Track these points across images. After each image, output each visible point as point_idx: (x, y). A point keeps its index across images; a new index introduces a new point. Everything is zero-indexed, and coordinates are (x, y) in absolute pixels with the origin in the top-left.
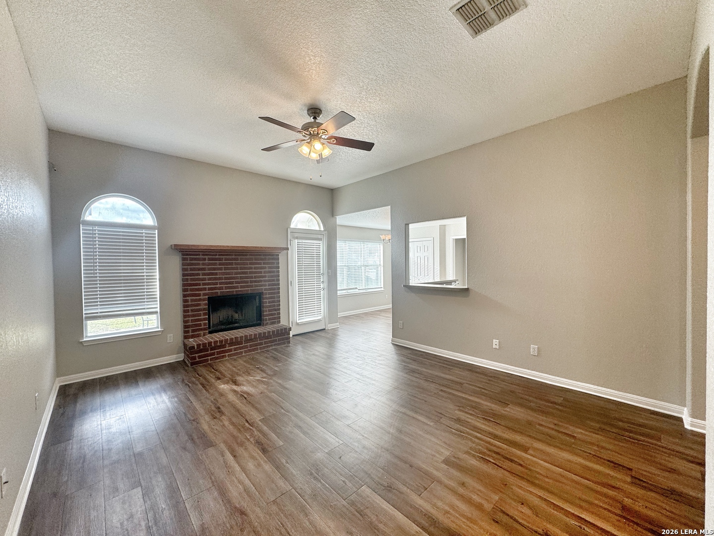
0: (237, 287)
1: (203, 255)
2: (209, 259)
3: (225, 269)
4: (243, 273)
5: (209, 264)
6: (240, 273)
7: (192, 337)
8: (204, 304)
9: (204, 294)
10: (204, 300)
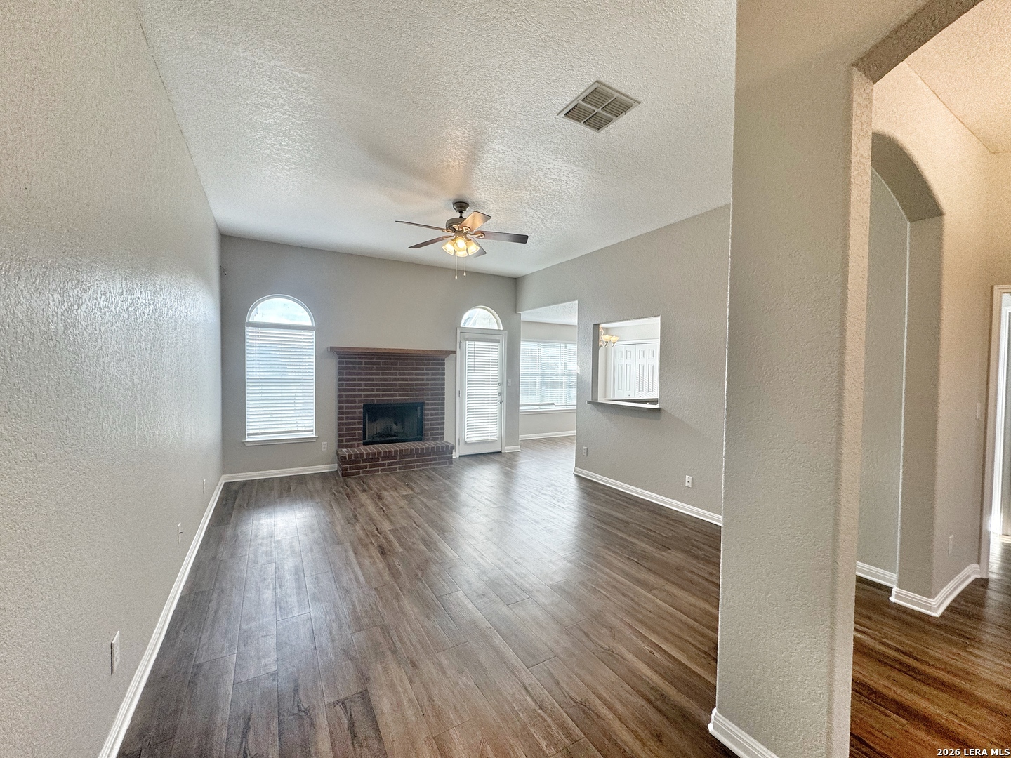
0: (395, 395)
1: (360, 358)
2: (366, 363)
3: (383, 374)
4: (402, 379)
5: (366, 369)
6: (398, 379)
7: (347, 447)
8: (359, 413)
9: (360, 402)
10: (359, 407)
